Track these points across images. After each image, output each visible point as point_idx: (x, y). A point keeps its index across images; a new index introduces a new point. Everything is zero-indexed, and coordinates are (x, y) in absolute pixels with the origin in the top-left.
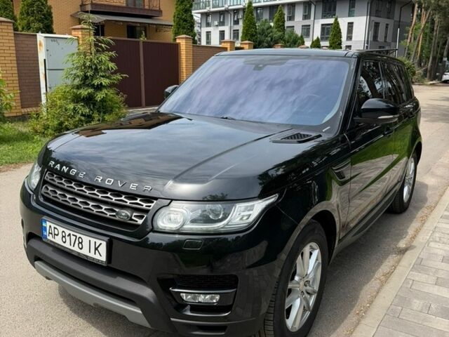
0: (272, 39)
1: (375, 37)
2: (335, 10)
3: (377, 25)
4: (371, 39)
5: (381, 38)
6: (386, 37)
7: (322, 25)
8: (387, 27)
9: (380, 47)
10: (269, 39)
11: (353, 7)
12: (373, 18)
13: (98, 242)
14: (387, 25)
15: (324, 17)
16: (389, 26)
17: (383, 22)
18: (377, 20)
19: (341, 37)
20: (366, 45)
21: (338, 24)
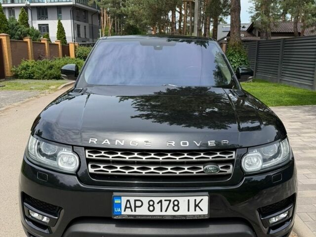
0: (21, 33)
1: (79, 35)
2: (47, 14)
3: (78, 26)
4: (76, 36)
5: (82, 35)
6: (85, 35)
7: (39, 25)
8: (85, 28)
9: (83, 42)
10: (20, 33)
11: (61, 13)
12: (75, 22)
13: (198, 199)
14: (85, 26)
15: (39, 19)
16: (86, 28)
17: (82, 24)
18: (78, 23)
19: (65, 34)
20: (74, 40)
21: (62, 24)
